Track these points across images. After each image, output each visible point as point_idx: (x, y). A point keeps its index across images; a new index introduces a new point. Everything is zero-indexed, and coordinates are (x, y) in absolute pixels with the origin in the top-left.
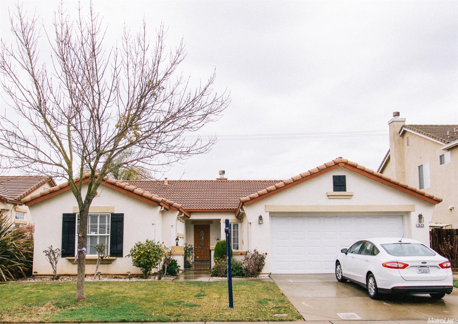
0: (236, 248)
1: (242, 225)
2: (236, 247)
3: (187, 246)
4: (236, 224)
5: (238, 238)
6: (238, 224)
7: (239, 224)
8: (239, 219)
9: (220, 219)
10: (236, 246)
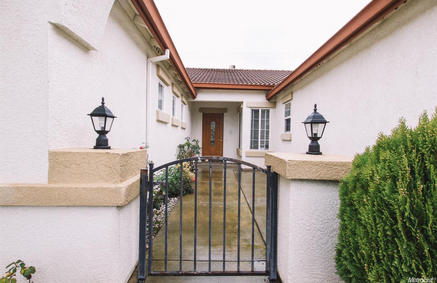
0: (265, 147)
1: (275, 111)
2: (265, 145)
3: (190, 141)
4: (265, 110)
5: (268, 132)
6: (269, 110)
7: (271, 111)
8: (270, 102)
9: (242, 103)
10: (265, 143)
